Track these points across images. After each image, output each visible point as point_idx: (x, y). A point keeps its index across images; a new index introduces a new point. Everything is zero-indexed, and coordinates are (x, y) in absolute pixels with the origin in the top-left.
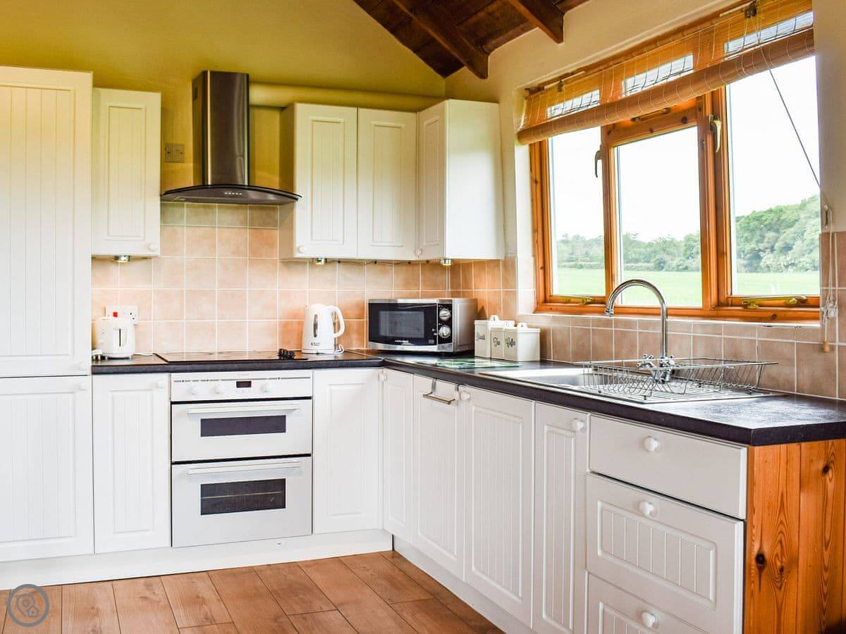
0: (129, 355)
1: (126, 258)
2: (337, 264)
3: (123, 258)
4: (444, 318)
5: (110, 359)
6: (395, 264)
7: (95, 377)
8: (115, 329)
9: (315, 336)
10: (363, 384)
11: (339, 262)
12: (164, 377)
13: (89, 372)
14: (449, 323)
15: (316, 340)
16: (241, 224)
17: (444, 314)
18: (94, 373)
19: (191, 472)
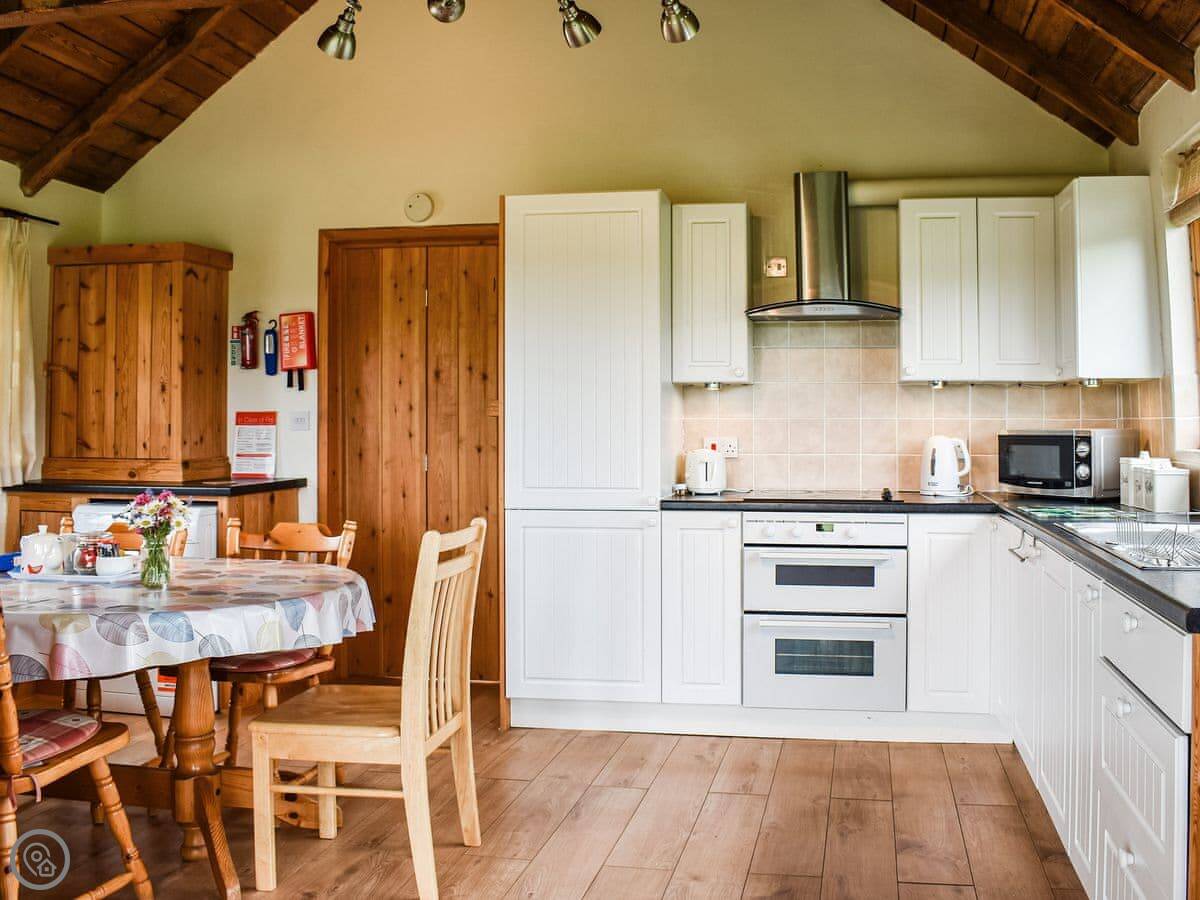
0: (718, 491)
1: (716, 385)
2: (970, 387)
3: (712, 385)
4: (1082, 455)
5: (697, 494)
6: (1046, 386)
7: (664, 512)
8: (701, 462)
9: (933, 474)
10: (970, 534)
11: (972, 385)
12: (734, 517)
13: (658, 507)
14: (1087, 460)
15: (933, 479)
16: (854, 343)
17: (1082, 449)
18: (662, 509)
19: (762, 623)
